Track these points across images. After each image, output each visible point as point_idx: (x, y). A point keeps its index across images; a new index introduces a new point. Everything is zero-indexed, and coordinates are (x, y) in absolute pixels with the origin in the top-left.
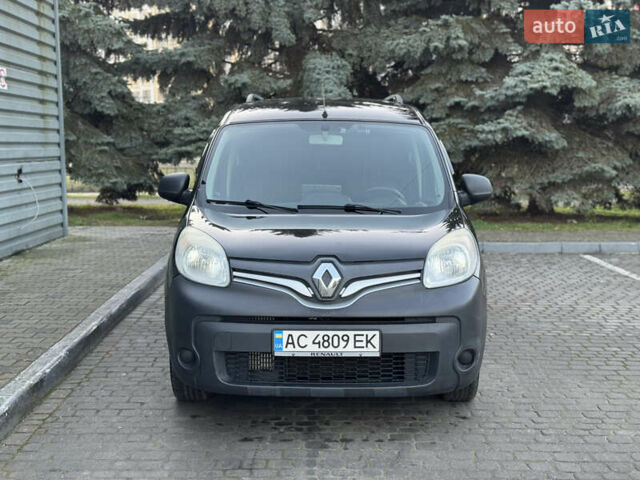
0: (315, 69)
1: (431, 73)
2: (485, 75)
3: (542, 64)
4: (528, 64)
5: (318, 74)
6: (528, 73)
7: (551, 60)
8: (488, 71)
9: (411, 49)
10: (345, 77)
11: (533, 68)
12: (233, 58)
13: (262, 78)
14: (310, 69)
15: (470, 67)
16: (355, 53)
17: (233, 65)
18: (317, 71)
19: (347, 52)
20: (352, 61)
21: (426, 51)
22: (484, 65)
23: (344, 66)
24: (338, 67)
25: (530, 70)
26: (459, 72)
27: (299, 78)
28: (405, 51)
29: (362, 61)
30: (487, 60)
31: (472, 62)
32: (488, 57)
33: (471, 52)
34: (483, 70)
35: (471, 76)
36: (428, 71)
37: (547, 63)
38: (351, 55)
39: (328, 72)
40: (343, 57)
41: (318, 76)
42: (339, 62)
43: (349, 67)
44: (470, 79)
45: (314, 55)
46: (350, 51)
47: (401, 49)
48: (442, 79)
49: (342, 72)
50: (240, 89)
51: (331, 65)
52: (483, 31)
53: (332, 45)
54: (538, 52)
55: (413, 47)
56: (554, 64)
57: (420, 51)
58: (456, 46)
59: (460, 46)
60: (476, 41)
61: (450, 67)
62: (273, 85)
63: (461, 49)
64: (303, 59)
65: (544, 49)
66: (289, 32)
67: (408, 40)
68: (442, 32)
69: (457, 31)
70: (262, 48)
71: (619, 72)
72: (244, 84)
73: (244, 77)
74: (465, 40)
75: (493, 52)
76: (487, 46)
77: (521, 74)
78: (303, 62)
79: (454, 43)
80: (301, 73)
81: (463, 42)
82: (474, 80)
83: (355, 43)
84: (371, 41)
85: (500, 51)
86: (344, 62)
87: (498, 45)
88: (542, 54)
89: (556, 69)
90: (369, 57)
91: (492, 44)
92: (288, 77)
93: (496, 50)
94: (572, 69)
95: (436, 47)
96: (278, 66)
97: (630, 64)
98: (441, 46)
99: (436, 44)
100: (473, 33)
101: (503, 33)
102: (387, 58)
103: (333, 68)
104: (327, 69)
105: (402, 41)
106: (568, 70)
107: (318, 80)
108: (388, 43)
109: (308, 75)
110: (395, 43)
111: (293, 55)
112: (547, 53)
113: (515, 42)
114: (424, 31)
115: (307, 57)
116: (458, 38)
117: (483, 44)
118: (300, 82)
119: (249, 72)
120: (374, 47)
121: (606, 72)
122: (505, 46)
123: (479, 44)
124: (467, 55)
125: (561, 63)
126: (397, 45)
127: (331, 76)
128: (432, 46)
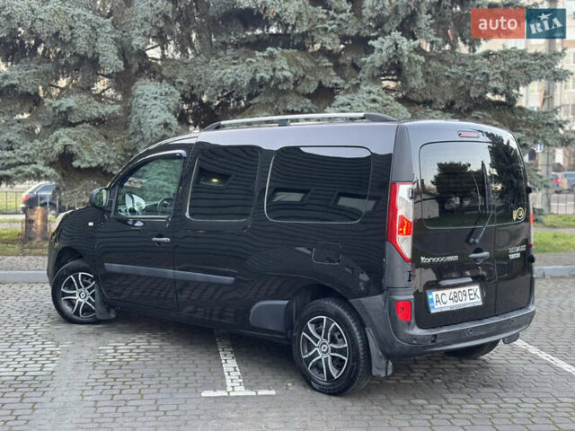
0: (143, 94)
1: (259, 103)
2: (310, 105)
3: (360, 96)
4: (349, 96)
5: (146, 100)
6: (348, 104)
7: (370, 92)
8: (312, 102)
9: (239, 79)
10: (172, 104)
11: (352, 100)
12: (63, 83)
14: (138, 95)
15: (296, 97)
16: (185, 82)
17: (62, 89)
18: (144, 97)
19: (177, 80)
20: (181, 89)
21: (253, 81)
22: (308, 96)
23: (171, 93)
24: (166, 93)
25: (350, 102)
26: (285, 102)
27: (129, 104)
28: (231, 80)
29: (193, 88)
30: (311, 92)
31: (297, 93)
32: (312, 88)
33: (296, 84)
34: (308, 101)
35: (297, 106)
36: (256, 100)
37: (365, 96)
38: (181, 83)
39: (155, 98)
40: (173, 85)
41: (145, 102)
42: (167, 90)
43: (179, 94)
44: (295, 109)
45: (144, 82)
46: (180, 80)
47: (228, 78)
48: (269, 108)
49: (169, 99)
50: (65, 112)
51: (159, 91)
52: (307, 64)
53: (163, 73)
54: (358, 85)
55: (240, 77)
56: (372, 96)
57: (247, 80)
58: (281, 77)
59: (285, 77)
60: (301, 73)
61: (277, 98)
62: (100, 110)
63: (286, 79)
64: (133, 84)
65: (364, 83)
66: (116, 57)
67: (235, 70)
68: (268, 63)
69: (282, 63)
70: (91, 74)
71: (433, 106)
72: (70, 108)
73: (70, 102)
74: (290, 71)
75: (317, 84)
76: (311, 78)
77: (342, 105)
78: (133, 88)
79: (279, 74)
80: (130, 99)
81: (288, 74)
82: (300, 110)
83: (185, 72)
84: (200, 70)
85: (324, 83)
86: (173, 89)
87: (322, 78)
88: (362, 87)
89: (374, 101)
90: (199, 85)
91: (316, 77)
92: (118, 102)
93: (320, 82)
94: (389, 102)
95: (262, 77)
96: (111, 92)
97: (443, 99)
98: (267, 77)
99: (262, 74)
100: (297, 65)
101: (326, 67)
102: (216, 87)
103: (161, 95)
104: (155, 95)
105: (229, 71)
106: (385, 102)
107: (145, 105)
108: (216, 72)
109: (137, 101)
110: (223, 72)
111: (124, 81)
112: (365, 86)
113: (337, 75)
114: (251, 62)
115: (136, 83)
116: (283, 69)
117: (307, 76)
118: (130, 108)
119: (77, 96)
120: (203, 76)
121: (421, 106)
122: (328, 78)
123: (304, 76)
124: (292, 87)
125: (379, 95)
126: (225, 74)
127: (158, 102)
128: (258, 76)
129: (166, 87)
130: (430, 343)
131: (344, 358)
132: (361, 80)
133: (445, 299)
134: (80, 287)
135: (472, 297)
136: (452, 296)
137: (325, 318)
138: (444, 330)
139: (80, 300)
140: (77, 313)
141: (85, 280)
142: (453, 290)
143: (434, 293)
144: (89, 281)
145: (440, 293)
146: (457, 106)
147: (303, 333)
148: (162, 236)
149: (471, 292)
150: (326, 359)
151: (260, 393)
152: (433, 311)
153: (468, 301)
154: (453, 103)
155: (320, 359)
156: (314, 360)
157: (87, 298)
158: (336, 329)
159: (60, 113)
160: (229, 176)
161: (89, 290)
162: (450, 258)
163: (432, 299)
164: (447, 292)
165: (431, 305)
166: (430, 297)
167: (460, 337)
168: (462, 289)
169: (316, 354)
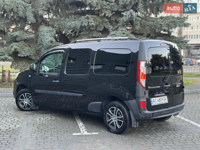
0: (43, 31)
1: (83, 34)
2: (101, 35)
3: (119, 32)
4: (115, 32)
5: (44, 33)
6: (115, 35)
7: (122, 31)
8: (102, 34)
9: (76, 26)
10: (53, 34)
11: (116, 33)
12: (13, 27)
13: (24, 34)
14: (41, 31)
15: (96, 32)
16: (57, 26)
17: (13, 29)
18: (43, 32)
19: (54, 26)
20: (56, 29)
21: (81, 26)
22: (100, 32)
23: (53, 30)
24: (51, 30)
25: (115, 34)
26: (93, 34)
27: (37, 34)
28: (74, 26)
29: (60, 29)
30: (101, 30)
31: (97, 31)
32: (102, 29)
33: (96, 27)
34: (100, 33)
35: (96, 35)
36: (82, 33)
37: (121, 32)
38: (56, 27)
39: (47, 32)
40: (53, 27)
41: (44, 34)
42: (51, 29)
43: (55, 31)
44: (96, 36)
45: (43, 26)
46: (56, 26)
47: (73, 25)
48: (87, 36)
49: (52, 32)
50: (15, 37)
51: (48, 30)
52: (100, 21)
53: (49, 23)
54: (118, 28)
55: (77, 25)
56: (123, 32)
57: (79, 26)
58: (91, 25)
59: (92, 25)
60: (98, 24)
61: (89, 32)
62: (27, 36)
63: (93, 26)
64: (39, 27)
65: (120, 27)
66: (33, 18)
67: (75, 22)
68: (87, 20)
69: (91, 20)
70: (24, 24)
71: (143, 35)
72: (17, 36)
73: (17, 33)
74: (94, 23)
75: (103, 28)
76: (101, 25)
77: (113, 35)
78: (39, 28)
79: (90, 24)
80: (38, 33)
81: (93, 24)
82: (97, 37)
83: (57, 23)
84: (62, 23)
85: (106, 27)
86: (53, 29)
87: (105, 25)
88: (119, 29)
89: (124, 33)
90: (62, 28)
91: (103, 25)
92: (33, 34)
93: (104, 27)
94: (129, 34)
95: (84, 25)
96: (31, 30)
97: (146, 33)
98: (86, 25)
99: (85, 24)
100: (97, 21)
101: (107, 22)
102: (68, 28)
103: (49, 31)
104: (47, 31)
105: (73, 23)
106: (127, 34)
107: (44, 35)
108: (68, 23)
109: (40, 33)
110: (71, 23)
111: (35, 26)
112: (120, 28)
113: (110, 25)
114: (81, 20)
115: (40, 27)
116: (92, 22)
117: (100, 25)
118: (38, 36)
119: (19, 31)
120: (64, 25)
121: (139, 35)
122: (107, 26)
123: (99, 25)
124: (95, 28)
125: (125, 31)
126: (71, 24)
127: (48, 34)
128: (83, 25)
129: (51, 28)
130: (151, 116)
131: (122, 121)
132: (119, 26)
133: (156, 101)
134: (26, 98)
135: (165, 100)
136: (158, 100)
137: (115, 108)
138: (156, 111)
139: (26, 102)
140: (25, 107)
141: (27, 96)
142: (159, 98)
143: (153, 99)
144: (29, 96)
145: (154, 99)
146: (151, 35)
147: (107, 113)
148: (56, 80)
149: (164, 98)
150: (116, 122)
151: (93, 134)
152: (152, 105)
153: (163, 101)
154: (150, 35)
155: (113, 122)
156: (111, 122)
157: (28, 102)
158: (119, 111)
159: (13, 37)
160: (76, 59)
161: (29, 99)
162: (158, 87)
163: (152, 101)
164: (157, 98)
165: (152, 103)
166: (151, 100)
167: (161, 114)
168: (161, 97)
169: (112, 120)
